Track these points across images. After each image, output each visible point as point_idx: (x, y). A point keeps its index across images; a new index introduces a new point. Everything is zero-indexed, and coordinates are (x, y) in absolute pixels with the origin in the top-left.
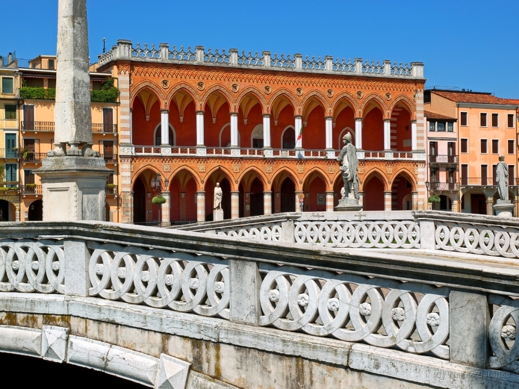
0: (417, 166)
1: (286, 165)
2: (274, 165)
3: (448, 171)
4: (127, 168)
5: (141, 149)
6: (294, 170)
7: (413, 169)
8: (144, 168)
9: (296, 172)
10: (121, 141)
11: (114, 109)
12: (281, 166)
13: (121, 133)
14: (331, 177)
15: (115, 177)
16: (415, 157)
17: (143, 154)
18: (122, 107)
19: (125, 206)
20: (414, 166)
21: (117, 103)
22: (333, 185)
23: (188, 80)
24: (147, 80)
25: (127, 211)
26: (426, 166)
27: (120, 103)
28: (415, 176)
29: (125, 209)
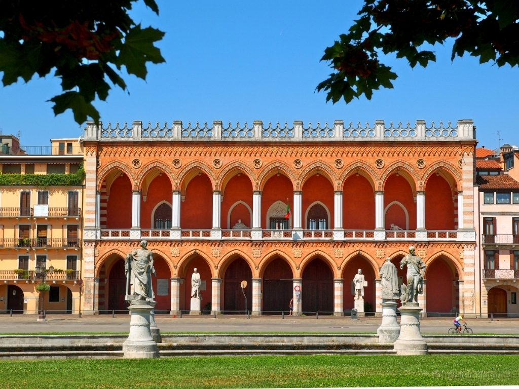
0: (463, 248)
1: (278, 248)
2: (263, 248)
3: (513, 255)
4: (91, 252)
5: (108, 232)
6: (288, 254)
7: (457, 251)
8: (109, 253)
9: (292, 256)
10: (86, 224)
11: (79, 191)
12: (273, 248)
13: (85, 216)
14: (339, 262)
15: (78, 262)
16: (461, 237)
17: (110, 238)
18: (88, 189)
19: (87, 292)
20: (458, 248)
21: (83, 186)
22: (341, 271)
23: (162, 158)
24: (116, 161)
25: (90, 298)
26: (477, 248)
27: (85, 185)
28: (461, 261)
29: (87, 296)
